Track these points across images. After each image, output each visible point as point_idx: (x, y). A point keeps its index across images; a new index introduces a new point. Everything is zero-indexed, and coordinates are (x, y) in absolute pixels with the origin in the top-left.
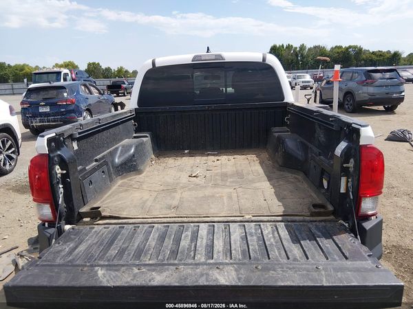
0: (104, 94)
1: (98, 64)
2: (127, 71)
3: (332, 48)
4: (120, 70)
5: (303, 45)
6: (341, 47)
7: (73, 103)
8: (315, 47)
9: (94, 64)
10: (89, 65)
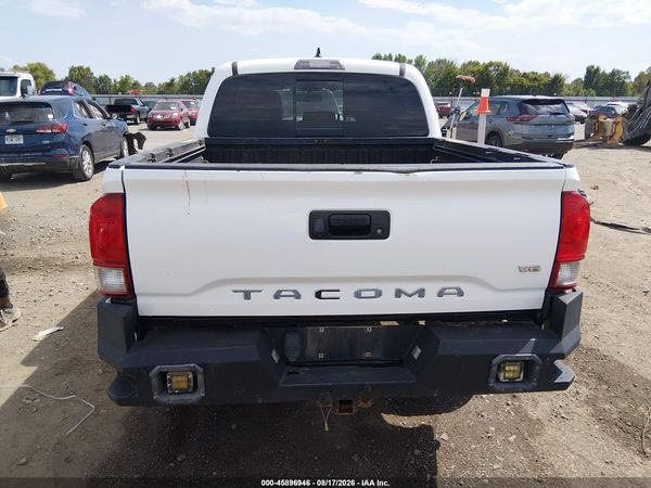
0: (111, 118)
1: (88, 69)
2: (136, 84)
3: (464, 65)
4: (125, 82)
5: (421, 57)
6: (477, 63)
7: (63, 131)
8: (439, 62)
9: (80, 68)
10: (72, 70)
